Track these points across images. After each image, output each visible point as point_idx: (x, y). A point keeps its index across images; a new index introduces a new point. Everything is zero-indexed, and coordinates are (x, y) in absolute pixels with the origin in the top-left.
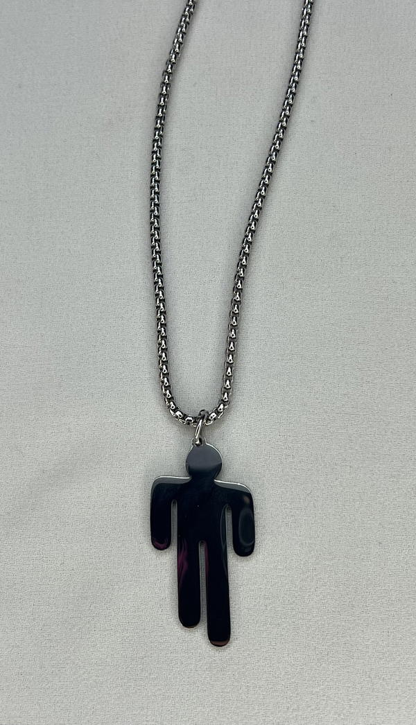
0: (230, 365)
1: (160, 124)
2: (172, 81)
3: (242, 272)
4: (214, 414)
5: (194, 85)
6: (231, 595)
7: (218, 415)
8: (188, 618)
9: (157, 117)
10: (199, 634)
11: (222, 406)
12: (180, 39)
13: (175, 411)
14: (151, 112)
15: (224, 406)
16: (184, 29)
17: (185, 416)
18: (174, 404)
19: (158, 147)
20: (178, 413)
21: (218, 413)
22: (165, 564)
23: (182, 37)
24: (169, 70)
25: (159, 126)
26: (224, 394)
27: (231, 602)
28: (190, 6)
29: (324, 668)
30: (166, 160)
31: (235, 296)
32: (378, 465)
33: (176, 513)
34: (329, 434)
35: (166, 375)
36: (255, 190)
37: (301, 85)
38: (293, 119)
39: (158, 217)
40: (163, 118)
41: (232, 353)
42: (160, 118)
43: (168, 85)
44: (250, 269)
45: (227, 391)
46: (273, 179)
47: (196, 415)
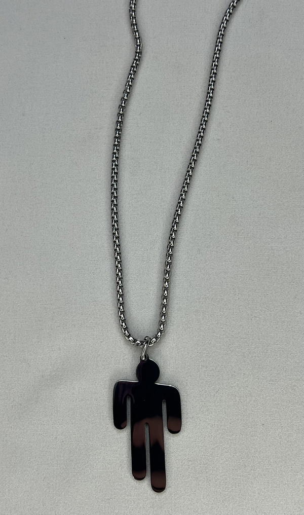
0: (165, 306)
1: (118, 142)
2: (126, 111)
3: (172, 243)
4: (154, 339)
6: (167, 459)
7: (157, 340)
10: (146, 484)
11: (159, 334)
12: (130, 83)
13: (129, 337)
15: (161, 333)
16: (133, 76)
17: (135, 341)
18: (128, 332)
19: (115, 165)
20: (131, 338)
21: (157, 338)
22: (123, 437)
24: (123, 105)
25: (116, 143)
26: (161, 326)
27: (166, 463)
28: (137, 60)
29: (226, 506)
30: (121, 166)
31: (168, 259)
32: (262, 373)
34: (230, 352)
35: (123, 313)
36: (181, 188)
37: (211, 115)
38: (206, 138)
39: (117, 205)
40: (119, 138)
41: (165, 298)
42: (117, 138)
43: (122, 115)
44: (179, 232)
45: (163, 323)
46: (193, 179)
47: (143, 340)
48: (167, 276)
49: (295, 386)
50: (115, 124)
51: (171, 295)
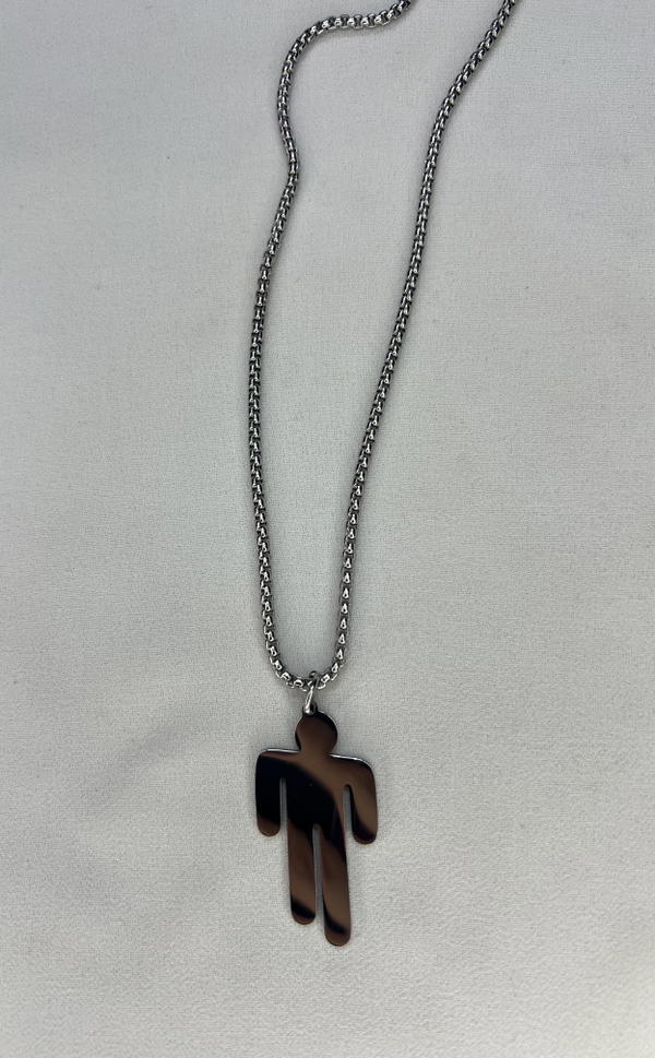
0: (344, 616)
1: (259, 328)
2: (272, 275)
3: (356, 504)
4: (327, 676)
5: (297, 281)
7: (331, 677)
8: (301, 913)
9: (255, 320)
10: (316, 928)
11: (336, 666)
12: (280, 227)
13: (282, 671)
14: (248, 314)
15: (339, 665)
16: (284, 215)
17: (293, 678)
18: (280, 663)
19: (256, 369)
20: (285, 675)
21: (331, 673)
22: (275, 849)
23: (282, 225)
24: (268, 264)
25: (256, 330)
26: (338, 651)
28: (290, 188)
31: (349, 532)
33: (285, 791)
35: (270, 628)
36: (370, 406)
37: (421, 277)
38: (412, 319)
39: (259, 439)
40: (261, 321)
41: (346, 601)
42: (259, 321)
43: (266, 282)
44: (368, 485)
45: (342, 647)
46: (391, 391)
47: (306, 676)
48: (348, 562)
49: (578, 756)
50: (254, 299)
51: (357, 596)
